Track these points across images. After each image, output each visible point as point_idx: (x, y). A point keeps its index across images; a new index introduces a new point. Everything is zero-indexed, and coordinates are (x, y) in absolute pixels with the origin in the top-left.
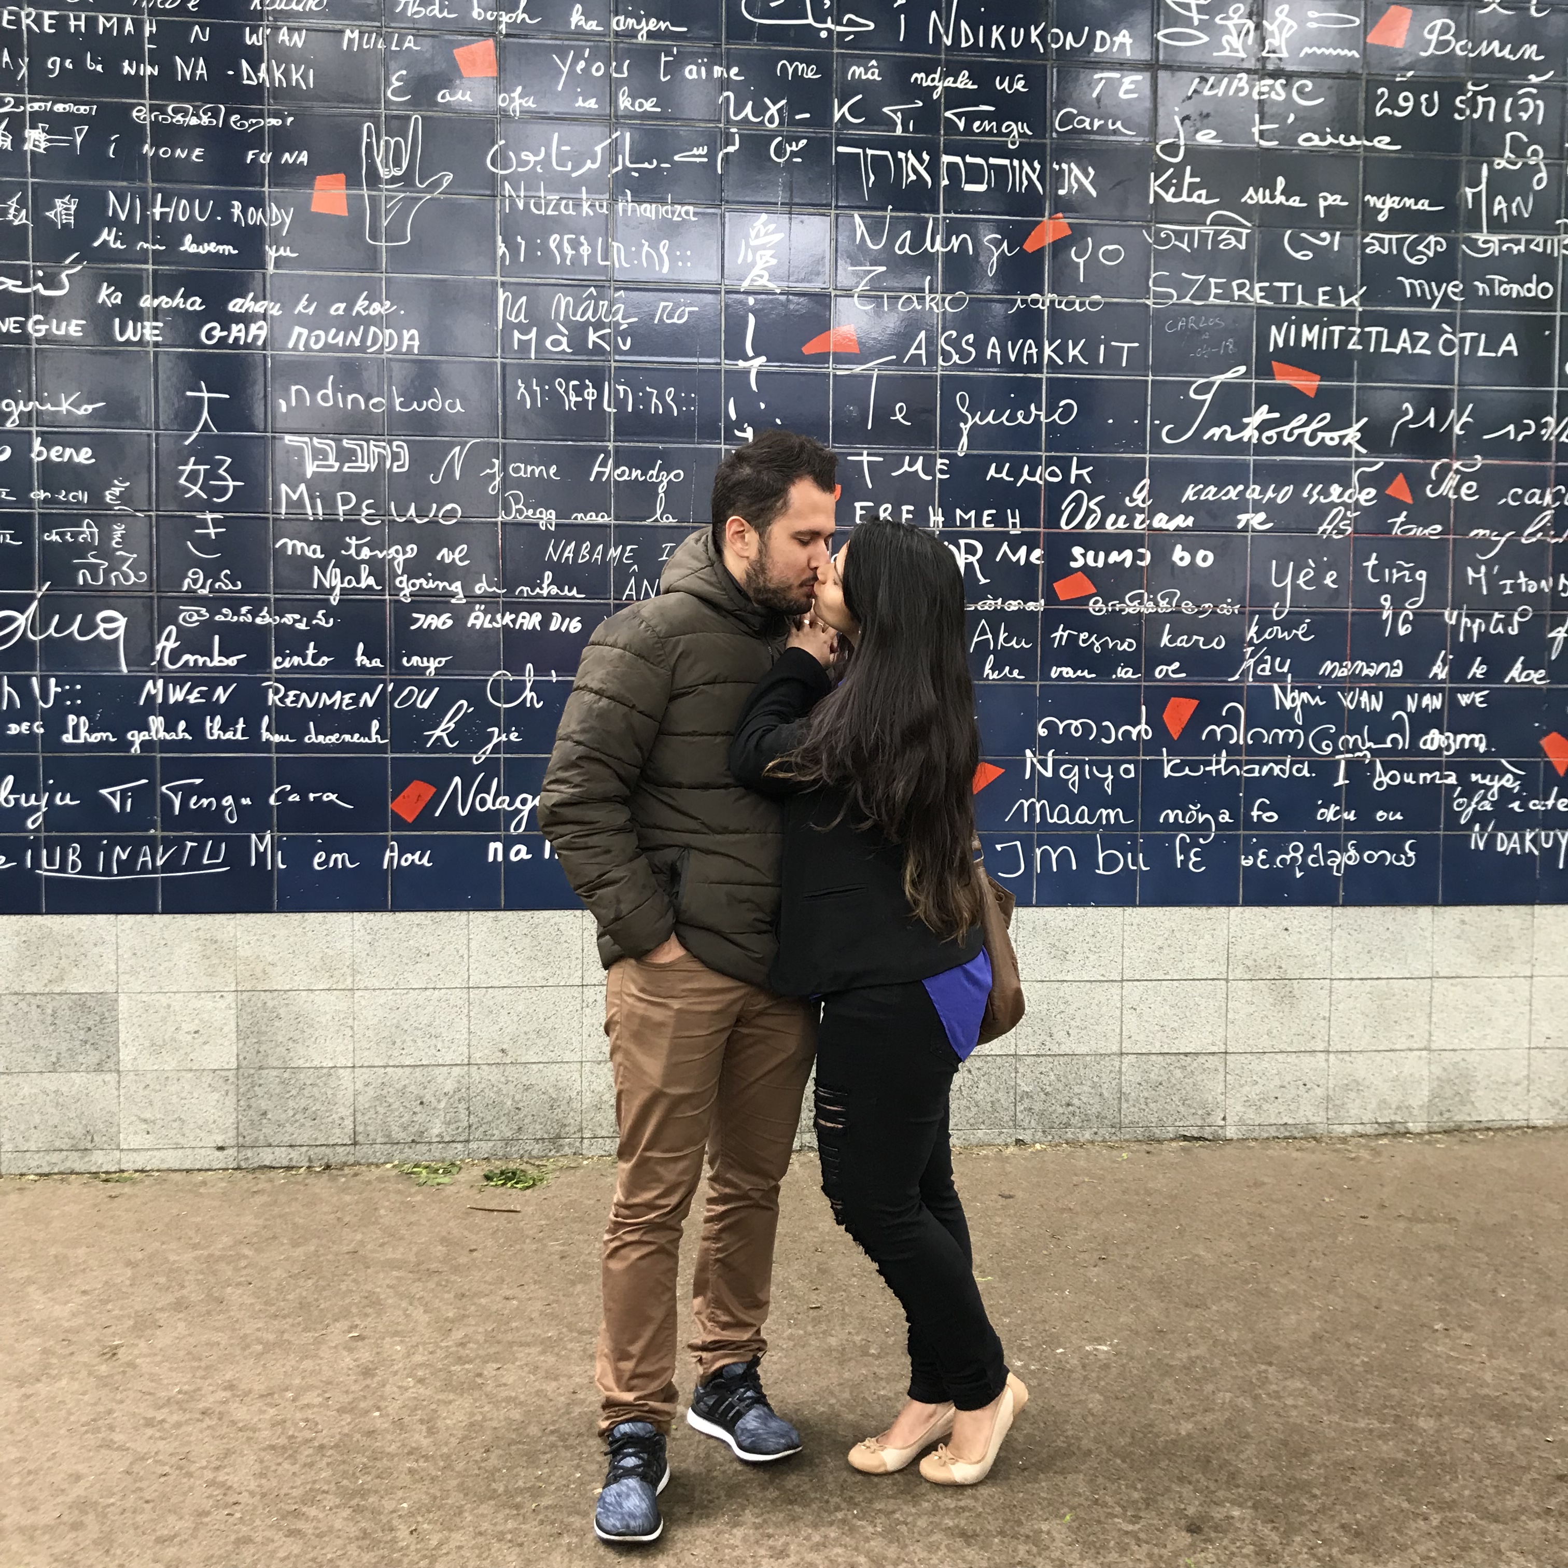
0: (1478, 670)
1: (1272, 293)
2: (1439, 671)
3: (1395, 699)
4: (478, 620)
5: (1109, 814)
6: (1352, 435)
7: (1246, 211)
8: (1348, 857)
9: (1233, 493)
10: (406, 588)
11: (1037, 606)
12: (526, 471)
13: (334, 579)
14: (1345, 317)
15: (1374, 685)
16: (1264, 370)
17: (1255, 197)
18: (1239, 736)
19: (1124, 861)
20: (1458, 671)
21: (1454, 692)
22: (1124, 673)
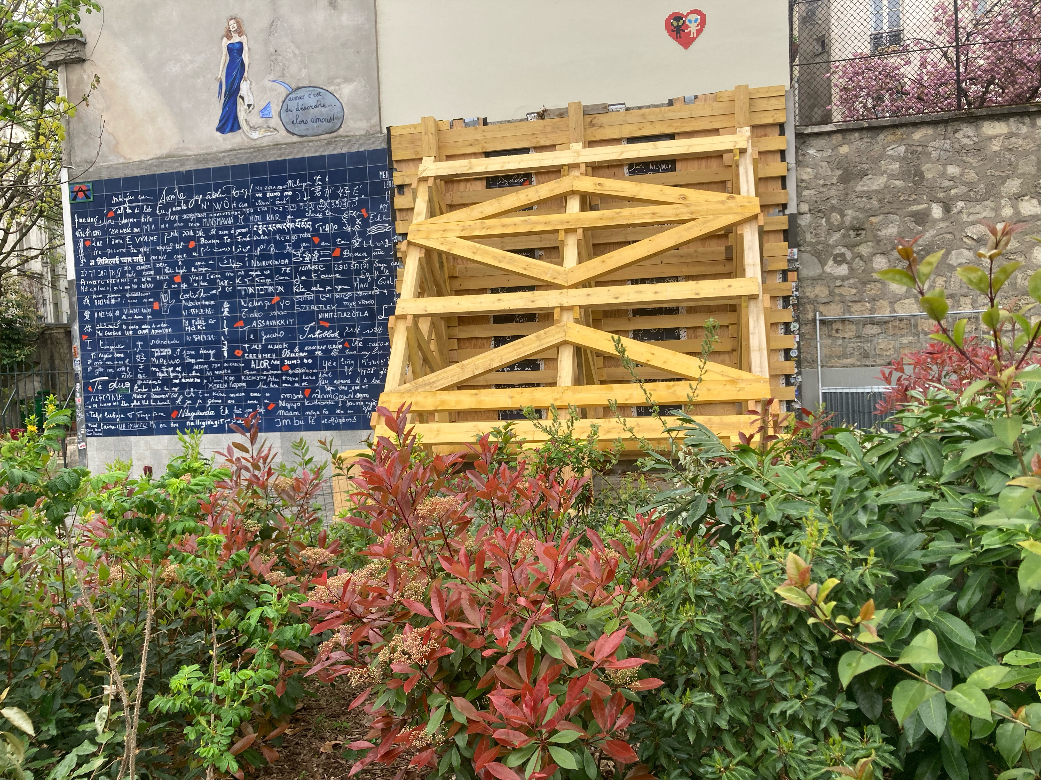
0: (366, 381)
1: (319, 307)
2: (358, 381)
3: (349, 388)
4: (183, 380)
5: (296, 413)
6: (336, 334)
7: (312, 292)
8: (342, 421)
9: (314, 348)
10: (172, 375)
11: (279, 372)
12: (189, 352)
13: (160, 375)
14: (333, 311)
15: (345, 385)
16: (318, 323)
17: (314, 289)
18: (319, 397)
19: (300, 422)
20: (362, 381)
21: (361, 385)
22: (296, 385)
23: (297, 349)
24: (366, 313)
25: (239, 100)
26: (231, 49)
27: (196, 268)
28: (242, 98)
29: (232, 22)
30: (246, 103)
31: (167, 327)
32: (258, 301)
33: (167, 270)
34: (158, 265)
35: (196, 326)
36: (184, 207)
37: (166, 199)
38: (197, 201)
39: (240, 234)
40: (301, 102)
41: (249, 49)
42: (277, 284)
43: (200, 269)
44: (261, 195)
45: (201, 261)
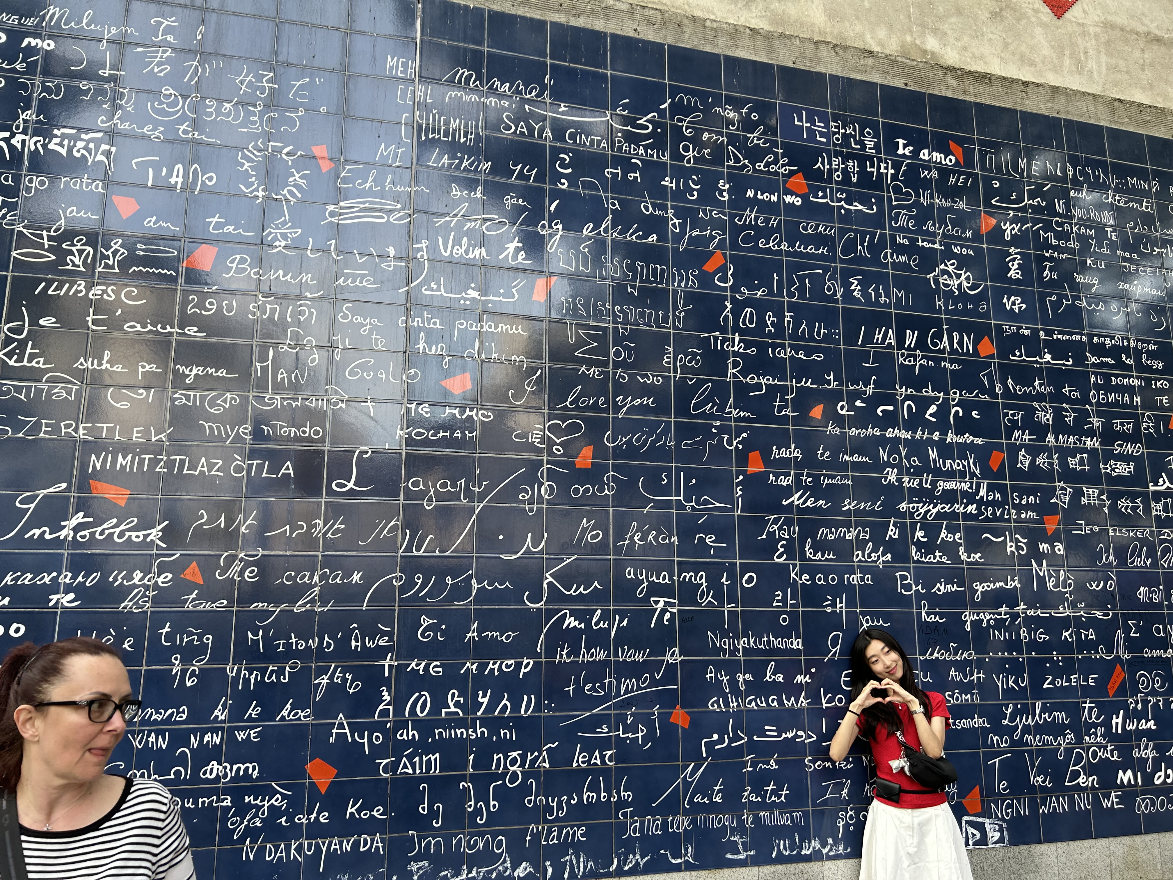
1: (94, 431)
2: (220, 714)
3: (180, 739)
6: (155, 534)
7: (77, 373)
9: (47, 579)
14: (154, 449)
15: (161, 728)
16: (83, 487)
17: (85, 364)
20: (236, 713)
21: (231, 730)
24: (288, 469)
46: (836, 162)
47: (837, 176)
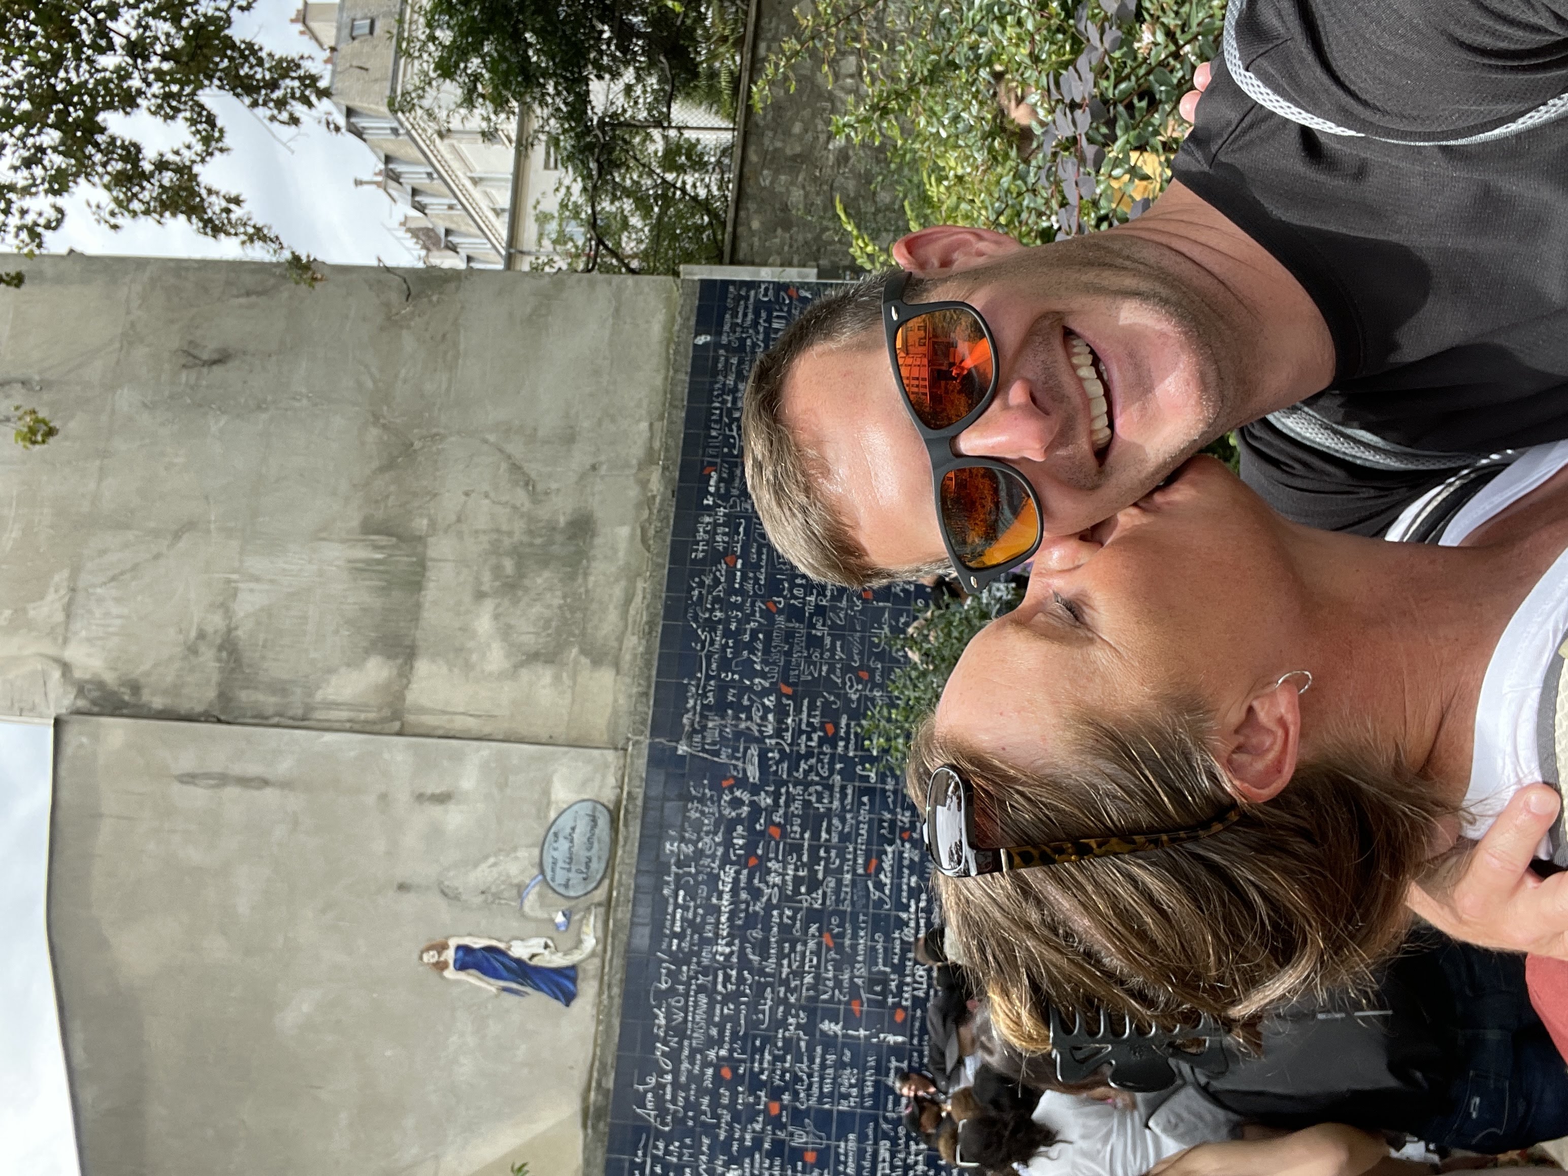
1: (848, 872)
7: (824, 878)
14: (855, 849)
16: (870, 875)
17: (820, 876)
23: (904, 916)
24: (865, 799)
25: (536, 962)
26: (461, 966)
27: (762, 1072)
28: (533, 956)
29: (426, 958)
30: (541, 950)
31: (847, 1141)
32: (827, 970)
33: (758, 1127)
34: (748, 1143)
35: (851, 1086)
36: (669, 1077)
37: (649, 1112)
38: (664, 1054)
39: (725, 987)
40: (560, 864)
41: (470, 935)
42: (806, 933)
43: (766, 1065)
44: (675, 941)
45: (753, 1062)
46: (718, 538)
47: (726, 539)
